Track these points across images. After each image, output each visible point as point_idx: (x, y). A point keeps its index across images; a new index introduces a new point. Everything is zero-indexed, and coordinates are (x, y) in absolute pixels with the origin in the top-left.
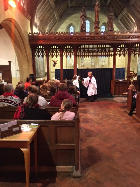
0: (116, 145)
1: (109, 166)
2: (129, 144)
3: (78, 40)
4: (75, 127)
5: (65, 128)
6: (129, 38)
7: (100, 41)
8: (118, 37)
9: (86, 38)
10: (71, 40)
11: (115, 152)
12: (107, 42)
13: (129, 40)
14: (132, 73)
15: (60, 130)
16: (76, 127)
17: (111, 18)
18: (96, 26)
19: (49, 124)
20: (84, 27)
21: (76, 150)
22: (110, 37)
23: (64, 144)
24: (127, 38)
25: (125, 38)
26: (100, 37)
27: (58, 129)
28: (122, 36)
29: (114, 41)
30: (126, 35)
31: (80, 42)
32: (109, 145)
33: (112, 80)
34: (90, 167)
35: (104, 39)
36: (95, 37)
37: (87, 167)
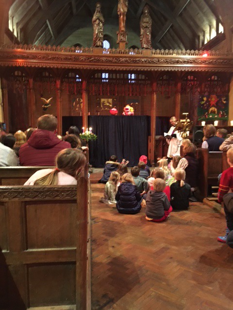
0: (168, 249)
1: (159, 298)
2: (194, 244)
3: (90, 61)
4: (75, 201)
5: (49, 206)
6: (178, 62)
7: (129, 66)
8: (159, 61)
9: (104, 59)
10: (76, 61)
11: (170, 263)
12: (140, 68)
13: (177, 67)
14: (184, 122)
15: (36, 211)
16: (78, 201)
17: (146, 27)
18: (121, 40)
19: (5, 197)
20: (99, 40)
21: (78, 264)
22: (146, 59)
23: (46, 249)
24: (174, 63)
25: (171, 63)
26: (127, 59)
27: (31, 209)
28: (166, 59)
29: (152, 66)
30: (172, 58)
31: (94, 65)
32: (154, 249)
33: (149, 137)
34: (114, 303)
35: (135, 62)
36: (120, 59)
37: (108, 303)
